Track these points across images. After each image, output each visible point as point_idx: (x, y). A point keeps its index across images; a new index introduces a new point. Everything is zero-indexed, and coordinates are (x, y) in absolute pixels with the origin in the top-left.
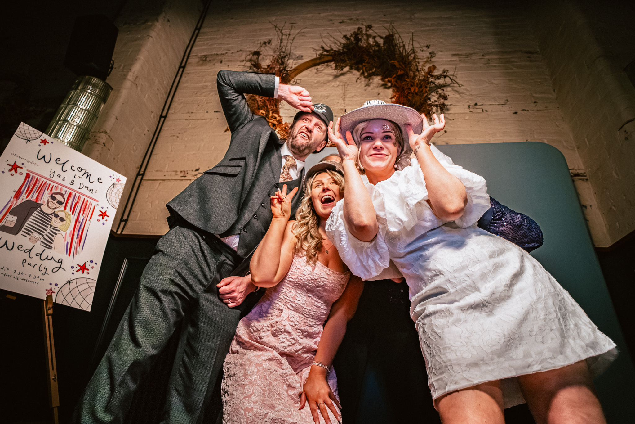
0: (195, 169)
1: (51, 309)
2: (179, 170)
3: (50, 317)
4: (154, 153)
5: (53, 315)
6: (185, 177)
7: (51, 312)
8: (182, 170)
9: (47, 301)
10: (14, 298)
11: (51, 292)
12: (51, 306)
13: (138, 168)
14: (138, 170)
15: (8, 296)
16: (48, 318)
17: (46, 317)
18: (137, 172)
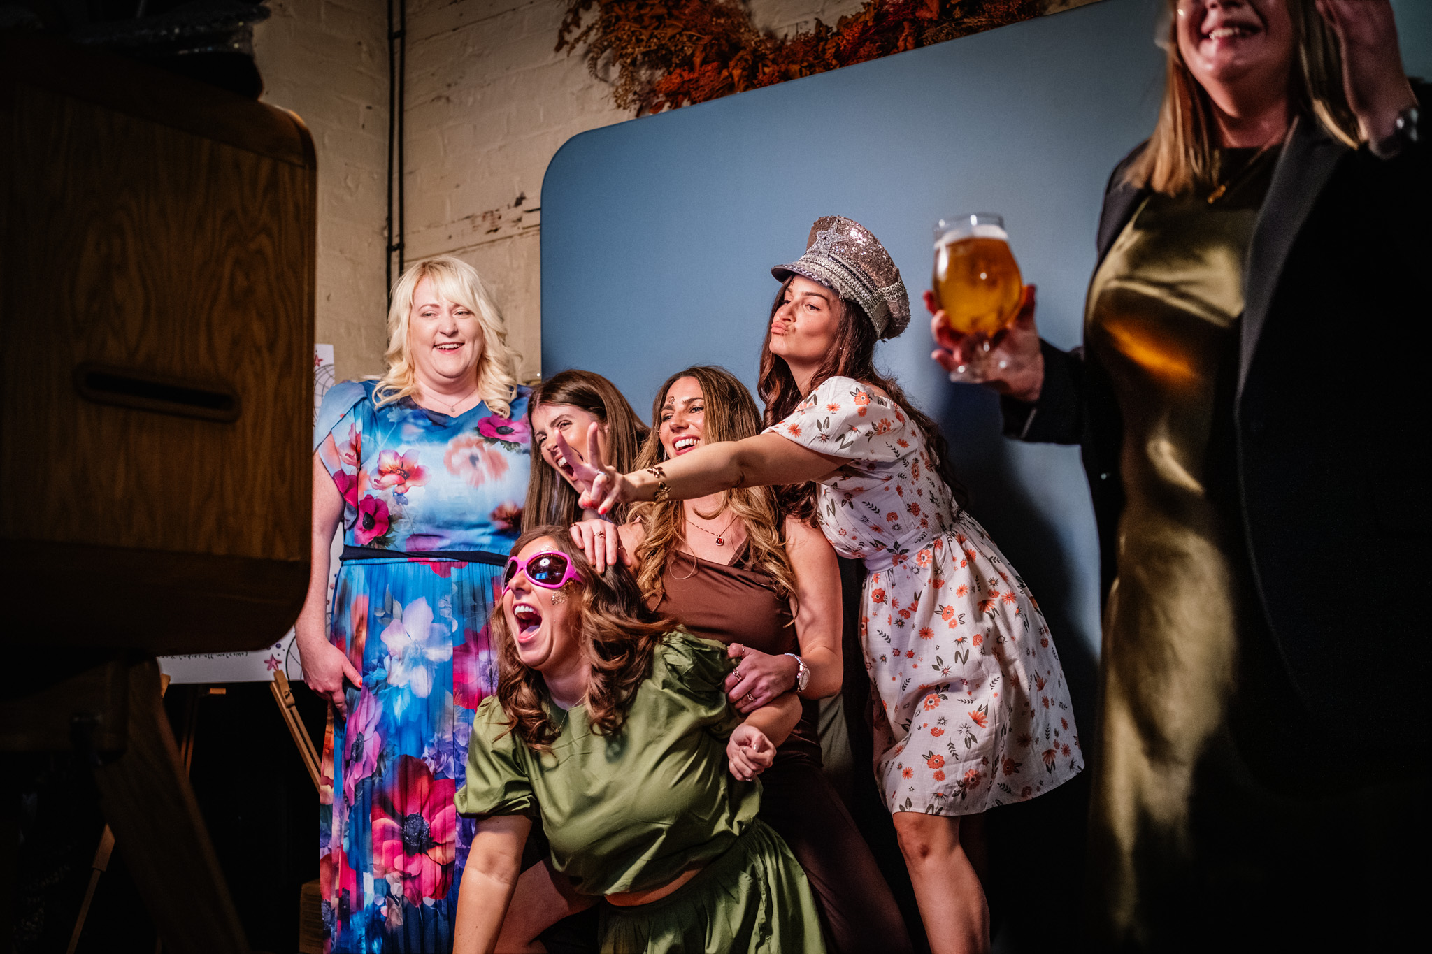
0: (513, 202)
1: (289, 695)
2: (479, 212)
3: (294, 709)
4: (407, 169)
5: (297, 704)
6: (496, 230)
7: (291, 699)
8: (486, 209)
9: (276, 681)
10: (224, 691)
11: (274, 662)
12: (288, 689)
13: (384, 228)
14: (386, 233)
15: (213, 691)
16: (291, 712)
17: (287, 711)
18: (385, 244)
